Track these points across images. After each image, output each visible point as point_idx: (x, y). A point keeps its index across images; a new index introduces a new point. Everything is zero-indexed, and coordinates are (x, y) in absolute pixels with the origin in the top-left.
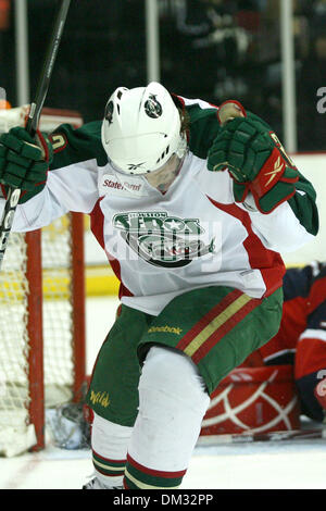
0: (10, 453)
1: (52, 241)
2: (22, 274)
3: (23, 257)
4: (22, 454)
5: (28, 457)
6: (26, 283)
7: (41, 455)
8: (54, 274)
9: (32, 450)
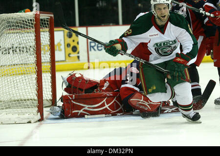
0: (32, 121)
1: (45, 54)
2: (35, 65)
3: (36, 59)
4: (36, 122)
5: (38, 123)
6: (36, 67)
7: (42, 122)
8: (45, 64)
9: (39, 121)
